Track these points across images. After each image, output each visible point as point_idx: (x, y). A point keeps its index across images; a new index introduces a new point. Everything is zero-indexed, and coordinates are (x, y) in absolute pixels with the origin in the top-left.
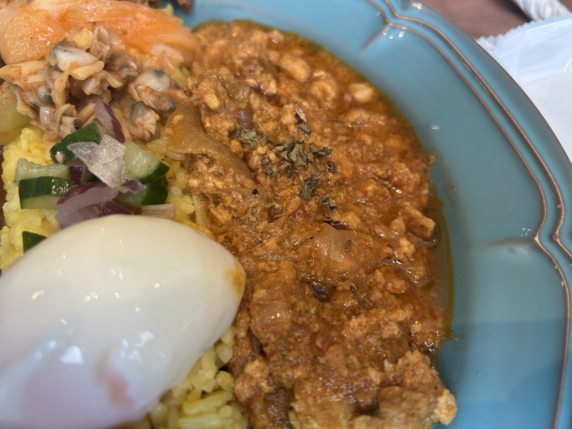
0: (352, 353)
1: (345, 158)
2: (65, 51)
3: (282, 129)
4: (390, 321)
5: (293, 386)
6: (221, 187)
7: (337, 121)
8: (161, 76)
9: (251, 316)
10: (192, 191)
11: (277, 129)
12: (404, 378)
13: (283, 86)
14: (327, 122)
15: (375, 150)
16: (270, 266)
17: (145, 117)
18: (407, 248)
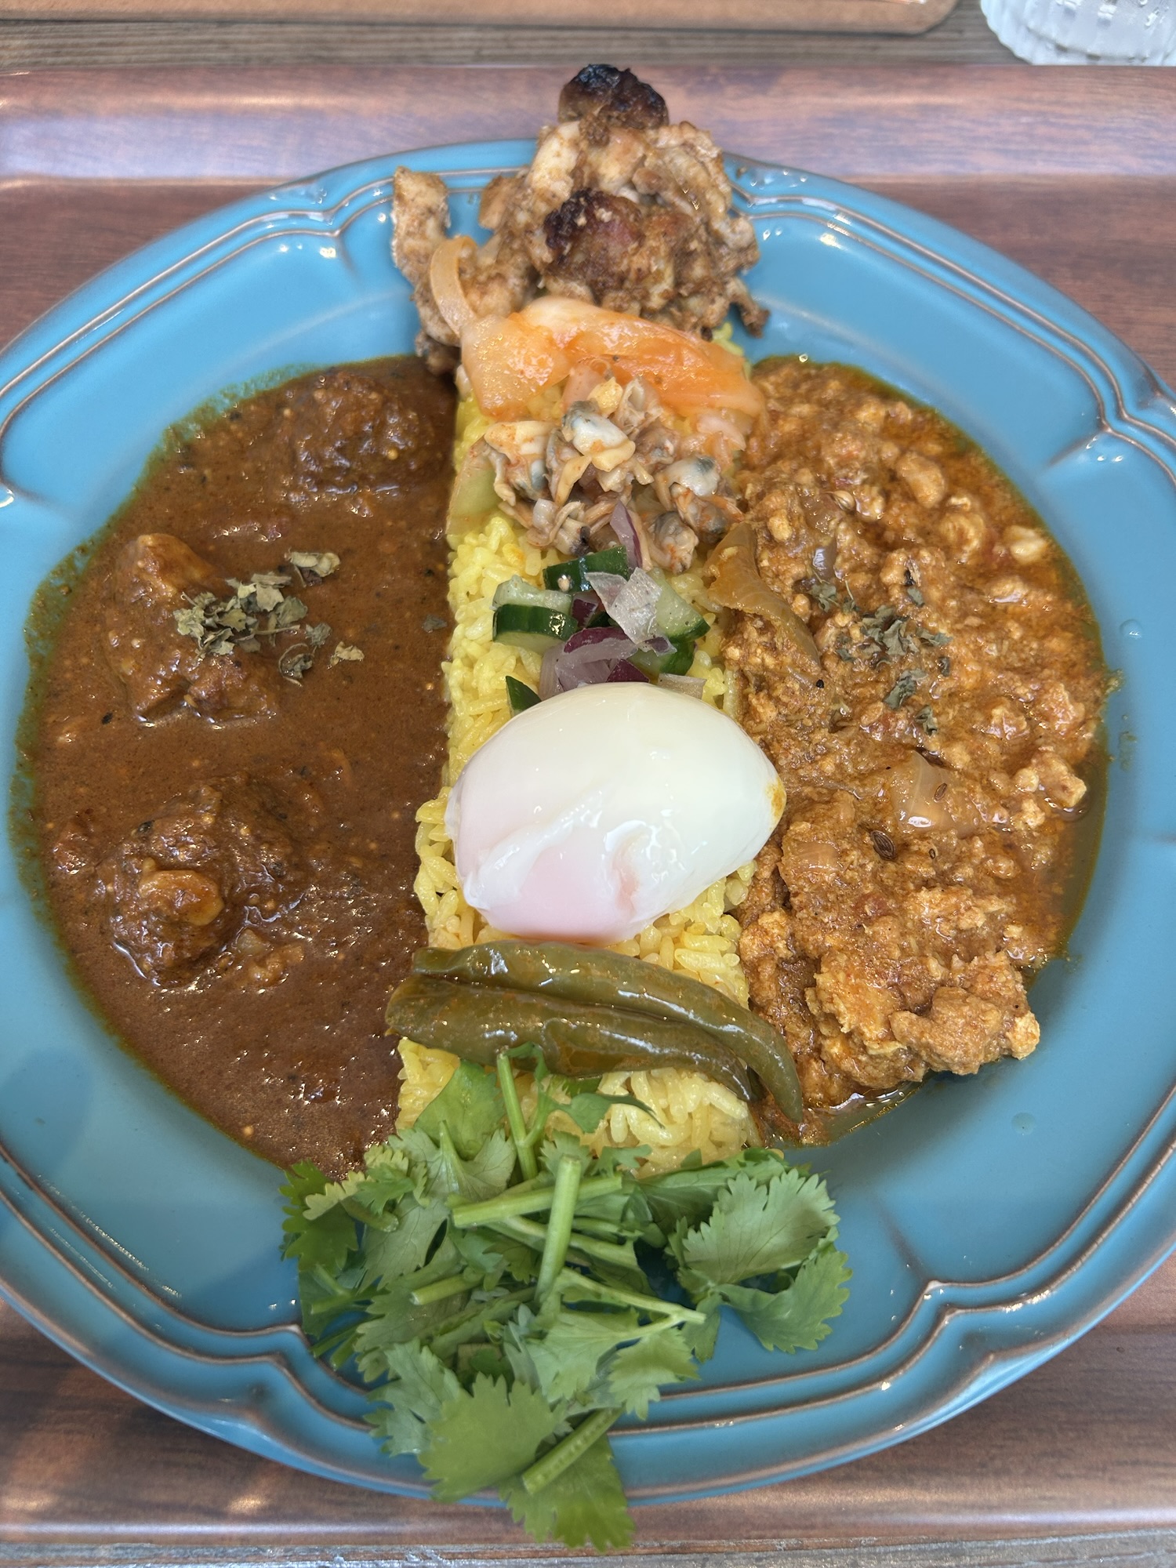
0: (911, 934)
1: (970, 654)
2: (588, 421)
3: (878, 589)
4: (976, 906)
5: (820, 956)
6: (772, 667)
7: (972, 589)
8: (707, 470)
9: (781, 853)
10: (726, 664)
11: (870, 587)
12: (977, 982)
13: (895, 510)
14: (954, 588)
15: (1022, 651)
16: (819, 793)
17: (679, 538)
18: (1032, 817)
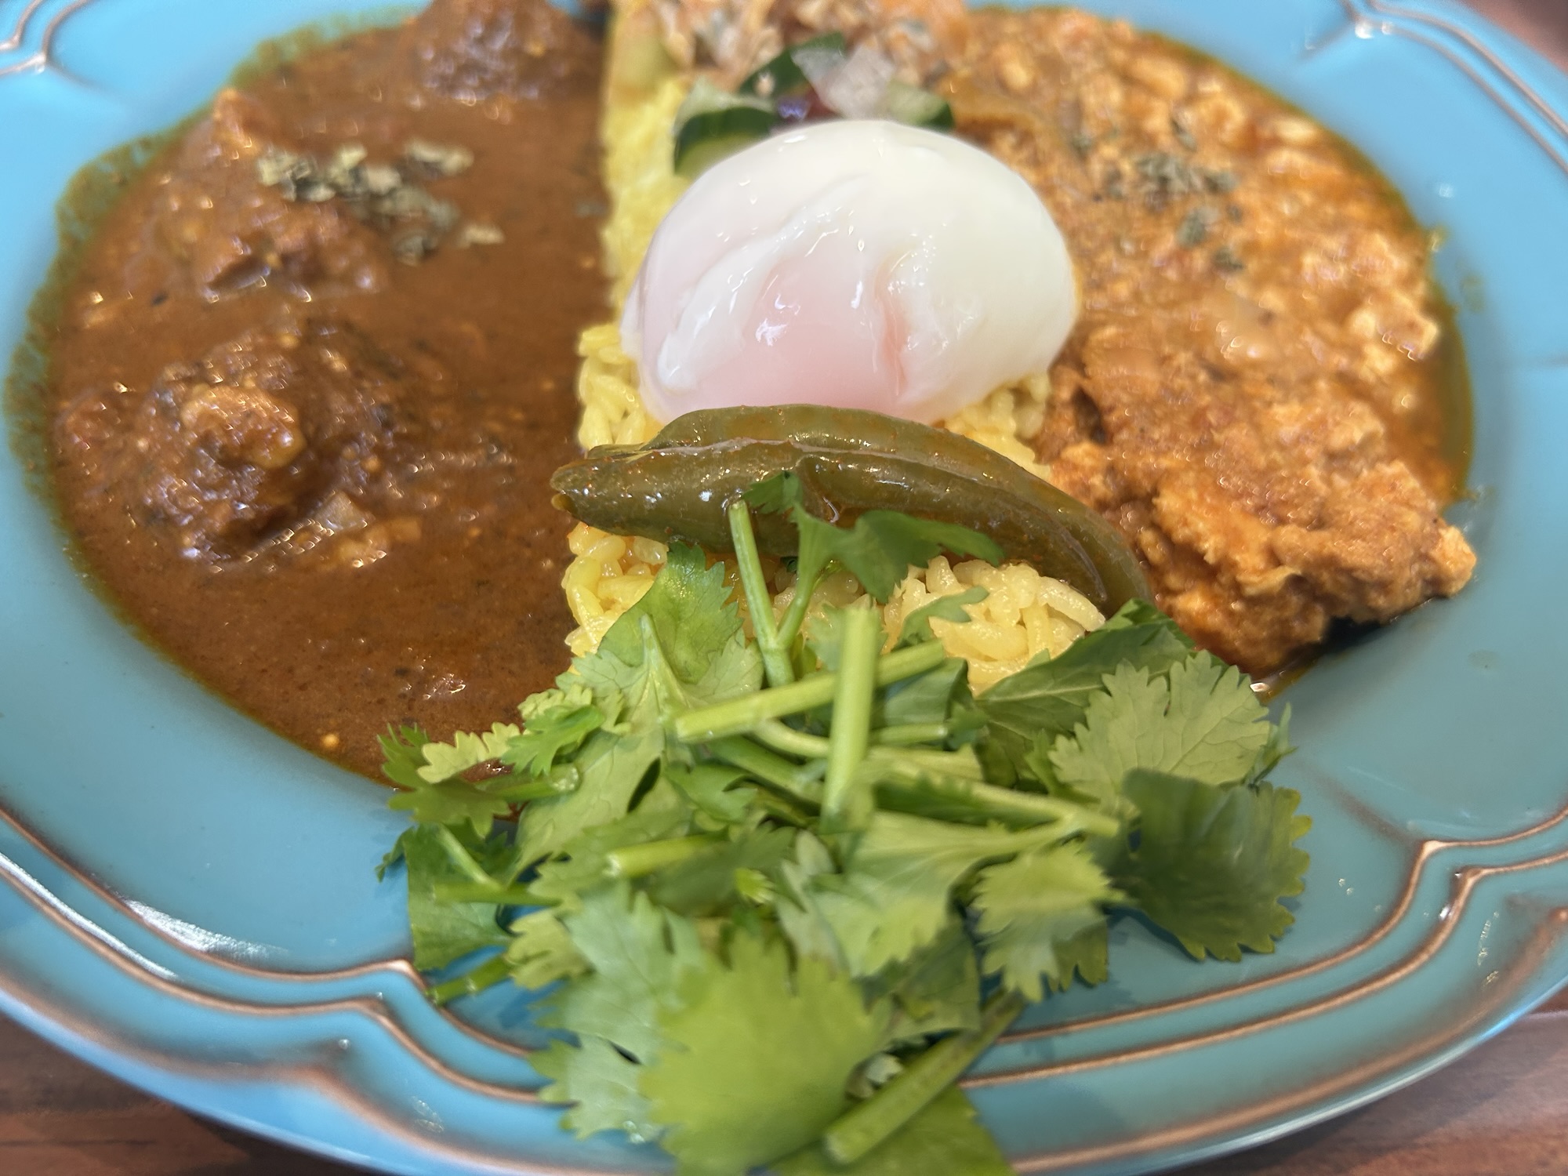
5: (1156, 481)
18: (1379, 363)
